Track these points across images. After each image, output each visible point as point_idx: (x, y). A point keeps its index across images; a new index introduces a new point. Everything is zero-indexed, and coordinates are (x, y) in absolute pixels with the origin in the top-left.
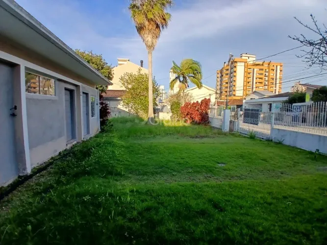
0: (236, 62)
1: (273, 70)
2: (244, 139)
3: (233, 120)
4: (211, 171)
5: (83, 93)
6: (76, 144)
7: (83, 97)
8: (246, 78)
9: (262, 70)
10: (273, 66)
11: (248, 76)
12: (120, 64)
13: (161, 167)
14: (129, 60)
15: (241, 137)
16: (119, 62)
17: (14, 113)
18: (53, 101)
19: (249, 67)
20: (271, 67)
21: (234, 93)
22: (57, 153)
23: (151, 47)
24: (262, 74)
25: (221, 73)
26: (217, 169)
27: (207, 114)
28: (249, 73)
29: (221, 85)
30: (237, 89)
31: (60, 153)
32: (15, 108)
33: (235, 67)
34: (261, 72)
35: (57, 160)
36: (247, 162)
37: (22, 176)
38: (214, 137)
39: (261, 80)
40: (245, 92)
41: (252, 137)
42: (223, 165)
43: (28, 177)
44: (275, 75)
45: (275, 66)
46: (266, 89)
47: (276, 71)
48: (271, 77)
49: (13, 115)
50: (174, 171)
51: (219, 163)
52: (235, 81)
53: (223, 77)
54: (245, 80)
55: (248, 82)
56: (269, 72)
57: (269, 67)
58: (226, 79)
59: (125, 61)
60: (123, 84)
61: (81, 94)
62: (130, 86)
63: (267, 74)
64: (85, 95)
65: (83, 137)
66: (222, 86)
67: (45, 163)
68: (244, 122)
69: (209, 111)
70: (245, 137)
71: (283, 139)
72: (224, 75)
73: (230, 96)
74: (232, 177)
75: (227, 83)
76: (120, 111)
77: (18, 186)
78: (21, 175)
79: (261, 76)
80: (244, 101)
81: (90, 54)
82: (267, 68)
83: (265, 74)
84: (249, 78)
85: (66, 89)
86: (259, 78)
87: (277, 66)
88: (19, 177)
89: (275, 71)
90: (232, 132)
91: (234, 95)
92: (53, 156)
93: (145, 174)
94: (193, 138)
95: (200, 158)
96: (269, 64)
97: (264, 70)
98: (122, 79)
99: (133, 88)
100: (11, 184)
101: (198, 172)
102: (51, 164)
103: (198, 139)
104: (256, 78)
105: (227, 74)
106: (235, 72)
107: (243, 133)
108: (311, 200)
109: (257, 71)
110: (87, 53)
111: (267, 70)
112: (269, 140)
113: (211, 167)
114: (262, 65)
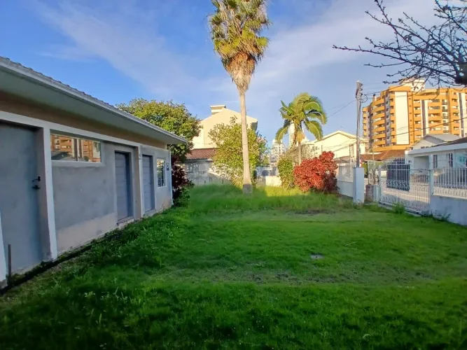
0: (392, 92)
1: (455, 100)
2: (385, 214)
3: (372, 184)
4: (292, 266)
5: (144, 155)
6: (132, 223)
7: (144, 161)
8: (411, 116)
9: (438, 101)
10: (455, 94)
11: (416, 112)
12: (215, 113)
13: (219, 258)
14: (225, 107)
15: (382, 212)
16: (213, 111)
17: (36, 185)
18: (97, 169)
19: (415, 98)
20: (452, 96)
21: (393, 140)
22: (102, 235)
23: (243, 87)
24: (437, 108)
25: (369, 111)
26: (304, 264)
27: (333, 175)
28: (416, 108)
29: (370, 129)
30: (398, 132)
31: (106, 234)
32: (39, 179)
33: (392, 100)
34: (436, 104)
35: (98, 243)
36: (364, 254)
37: (45, 263)
38: (335, 212)
39: (436, 118)
40: (411, 137)
41: (399, 210)
42: (319, 257)
43: (51, 265)
44: (459, 107)
45: (458, 94)
46: (448, 132)
47: (461, 101)
48: (452, 111)
49: (36, 188)
50: (236, 264)
51: (313, 254)
52: (393, 121)
53: (373, 117)
54: (411, 118)
55: (417, 122)
56: (448, 104)
57: (448, 97)
58: (378, 119)
59: (220, 108)
60: (213, 139)
61: (140, 157)
62: (222, 142)
63: (446, 107)
64: (147, 159)
65: (143, 213)
66: (373, 131)
67: (81, 247)
68: (388, 187)
69: (337, 170)
70: (388, 211)
71: (448, 214)
72: (375, 114)
73: (387, 145)
74: (323, 277)
75: (380, 125)
76: (211, 177)
77: (36, 275)
78: (45, 261)
79: (437, 111)
80: (406, 152)
81: (170, 105)
82: (444, 98)
83: (444, 108)
84: (416, 115)
85: (117, 152)
86: (434, 114)
87: (460, 94)
88: (43, 263)
89: (458, 101)
90: (368, 204)
91: (394, 144)
92: (96, 238)
93: (193, 266)
94: (300, 213)
95: (288, 245)
96: (447, 92)
97: (441, 101)
98: (212, 133)
99: (226, 144)
100: (29, 272)
101: (272, 267)
102: (88, 248)
103: (306, 216)
104: (429, 115)
105: (379, 112)
106: (392, 107)
107: (387, 205)
108: (434, 326)
109: (429, 103)
110: (165, 103)
111: (446, 101)
112: (427, 216)
113: (294, 259)
114: (438, 93)
